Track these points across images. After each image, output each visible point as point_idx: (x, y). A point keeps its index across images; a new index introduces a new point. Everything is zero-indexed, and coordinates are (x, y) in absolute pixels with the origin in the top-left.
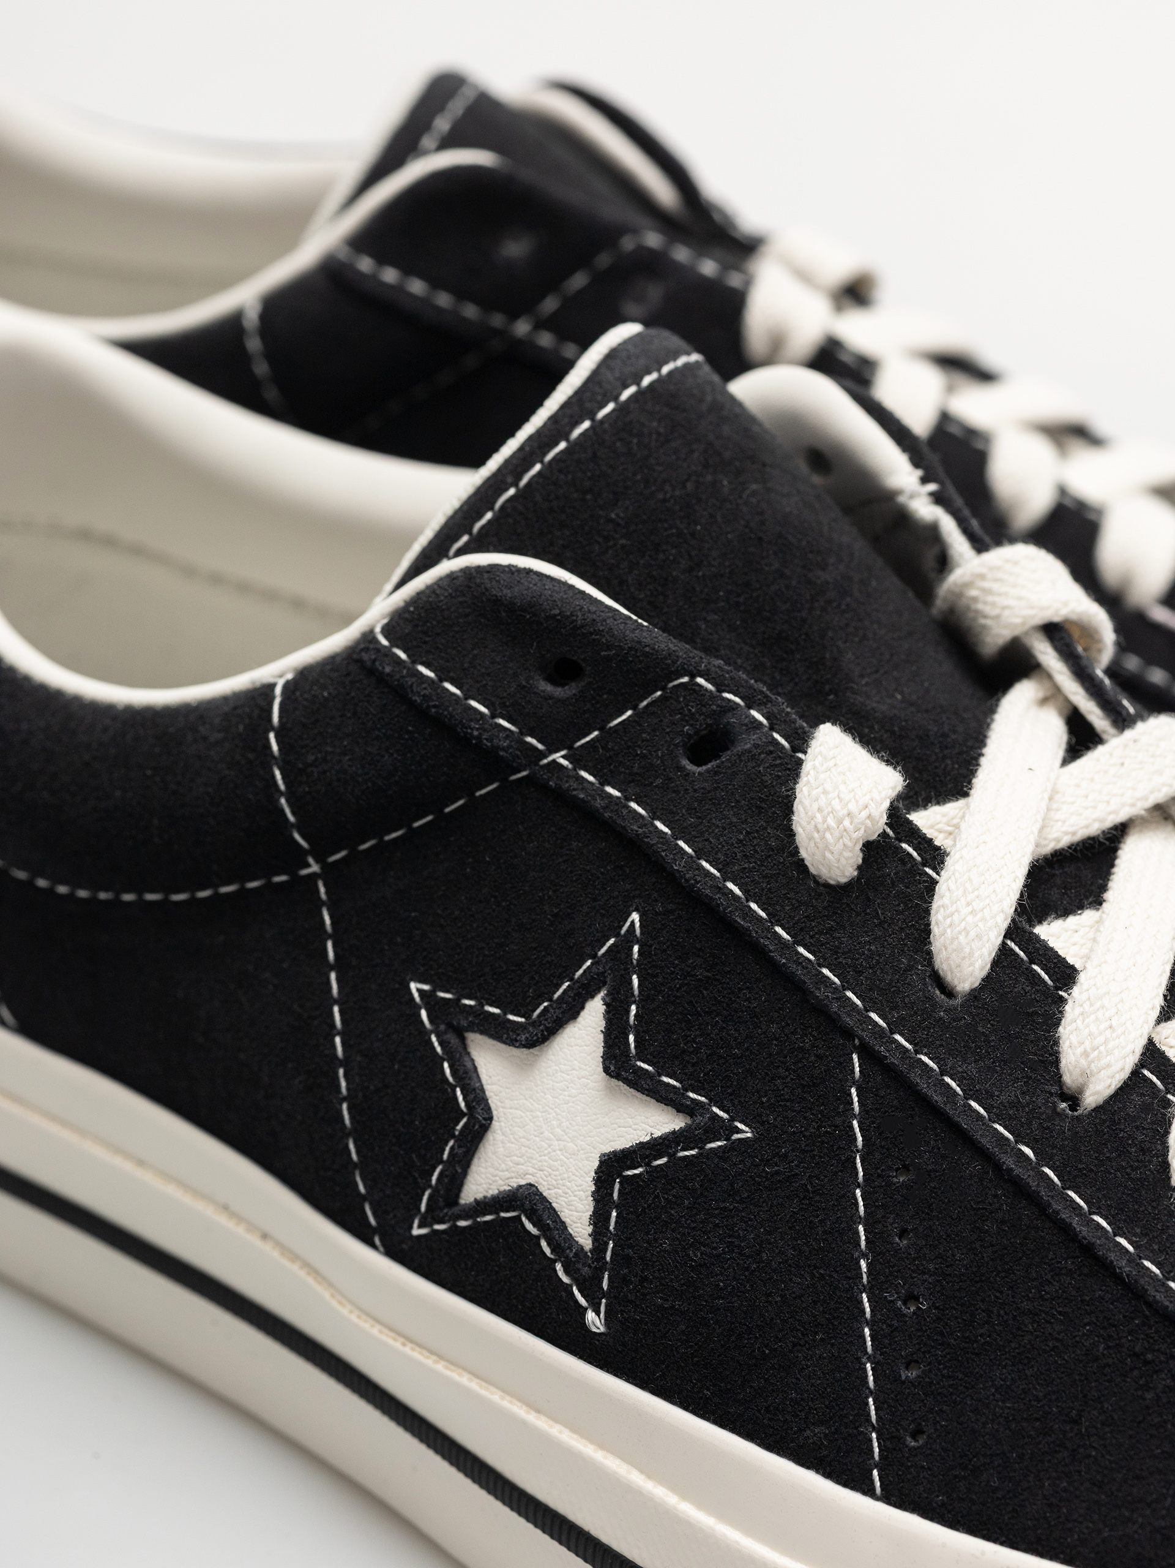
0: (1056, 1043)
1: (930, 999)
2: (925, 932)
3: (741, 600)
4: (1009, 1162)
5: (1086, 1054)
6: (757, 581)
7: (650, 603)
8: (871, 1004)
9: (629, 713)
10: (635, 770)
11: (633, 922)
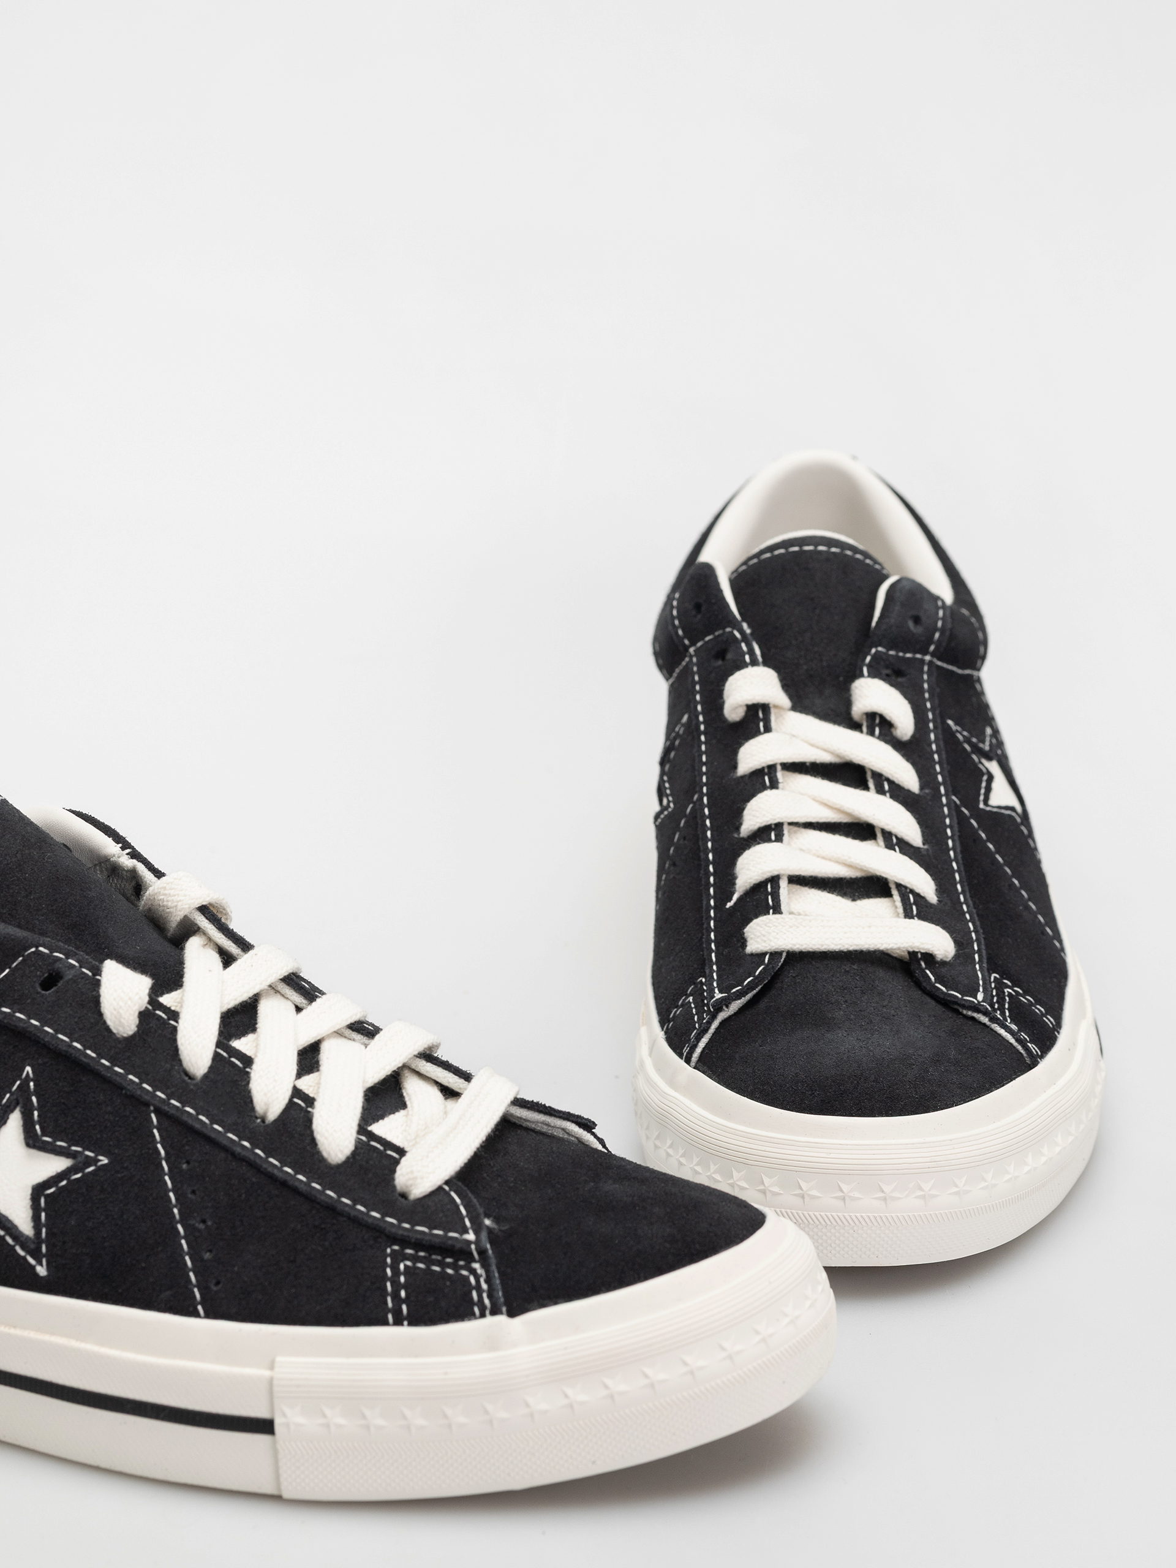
0: (249, 1092)
1: (184, 1081)
2: (176, 1050)
3: (54, 908)
4: (238, 1150)
5: (265, 1094)
6: (60, 898)
7: (9, 914)
8: (156, 1088)
9: (7, 971)
10: (16, 997)
11: (28, 1072)
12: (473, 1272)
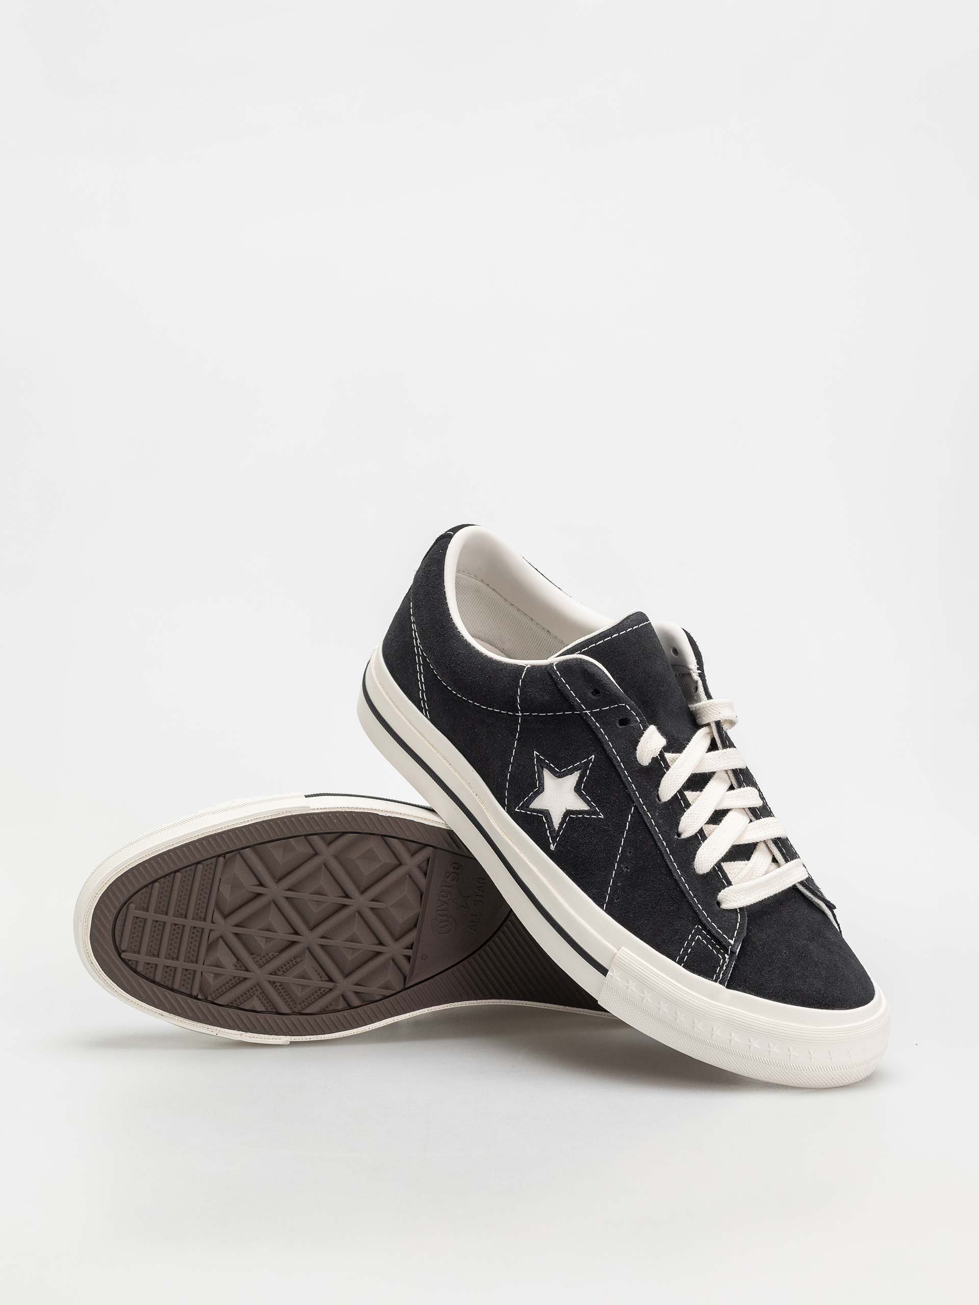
0: (680, 820)
2: (659, 784)
5: (686, 826)
8: (641, 796)
9: (608, 708)
10: (605, 721)
12: (724, 958)
